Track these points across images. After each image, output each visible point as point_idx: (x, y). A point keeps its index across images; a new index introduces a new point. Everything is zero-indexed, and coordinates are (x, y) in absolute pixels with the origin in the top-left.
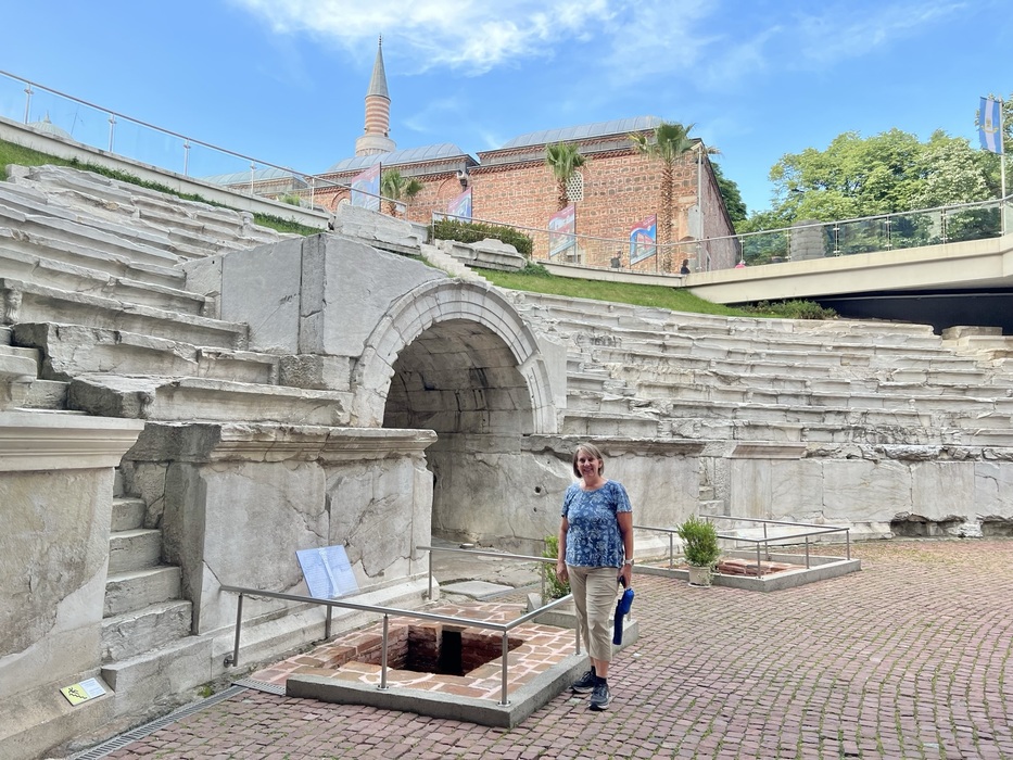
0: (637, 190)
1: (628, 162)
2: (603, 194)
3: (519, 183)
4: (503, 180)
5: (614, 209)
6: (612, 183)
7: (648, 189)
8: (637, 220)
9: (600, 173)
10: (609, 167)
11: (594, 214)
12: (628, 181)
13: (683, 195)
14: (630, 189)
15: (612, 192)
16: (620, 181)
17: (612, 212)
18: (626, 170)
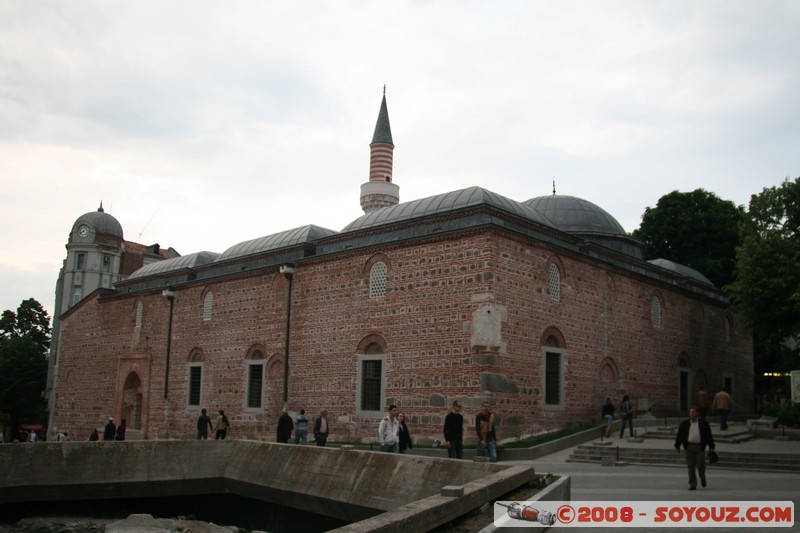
0: (434, 284)
1: (425, 252)
2: (402, 289)
3: (332, 276)
4: (319, 272)
5: (411, 307)
6: (411, 276)
7: (443, 284)
8: (432, 321)
9: (400, 265)
10: (408, 258)
11: (394, 312)
12: (425, 273)
13: (477, 292)
14: (426, 284)
15: (410, 287)
16: (418, 274)
17: (410, 311)
18: (423, 261)
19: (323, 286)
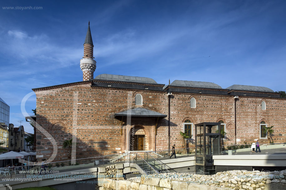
2: (271, 109)
3: (250, 102)
4: (246, 100)
6: (273, 106)
9: (270, 103)
10: (272, 102)
12: (276, 106)
14: (276, 109)
15: (273, 109)
17: (273, 114)
18: (275, 103)
19: (247, 104)
